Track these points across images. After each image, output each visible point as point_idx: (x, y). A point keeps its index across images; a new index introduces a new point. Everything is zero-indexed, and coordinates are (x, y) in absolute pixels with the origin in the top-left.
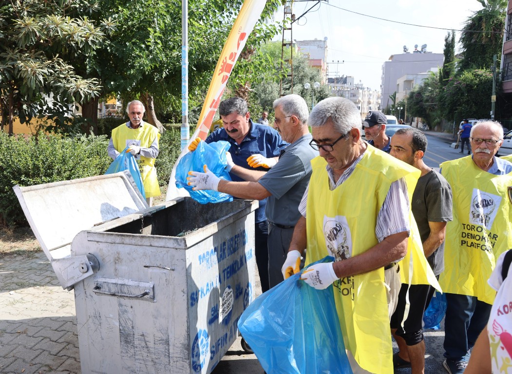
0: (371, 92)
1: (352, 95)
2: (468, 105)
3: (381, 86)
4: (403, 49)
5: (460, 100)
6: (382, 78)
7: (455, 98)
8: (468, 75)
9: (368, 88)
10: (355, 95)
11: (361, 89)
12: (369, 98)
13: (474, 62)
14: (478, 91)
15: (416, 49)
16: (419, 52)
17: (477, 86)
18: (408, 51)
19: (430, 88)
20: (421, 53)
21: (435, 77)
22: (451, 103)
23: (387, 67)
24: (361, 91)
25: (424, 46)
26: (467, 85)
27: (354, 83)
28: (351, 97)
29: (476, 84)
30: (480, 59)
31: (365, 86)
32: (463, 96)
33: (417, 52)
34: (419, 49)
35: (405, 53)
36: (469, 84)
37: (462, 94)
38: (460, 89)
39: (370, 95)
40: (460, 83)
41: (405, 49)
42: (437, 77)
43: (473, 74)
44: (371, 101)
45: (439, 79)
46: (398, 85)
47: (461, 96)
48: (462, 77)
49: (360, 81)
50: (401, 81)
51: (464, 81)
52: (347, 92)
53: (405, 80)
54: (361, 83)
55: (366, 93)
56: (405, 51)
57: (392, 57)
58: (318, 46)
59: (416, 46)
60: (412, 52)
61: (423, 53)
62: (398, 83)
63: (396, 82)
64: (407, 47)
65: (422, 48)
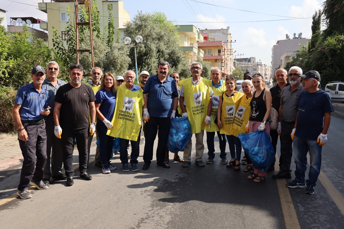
0: (267, 67)
1: (254, 70)
2: (333, 69)
3: (271, 63)
4: (286, 37)
5: (325, 63)
6: (272, 57)
7: (319, 62)
8: (331, 40)
9: (264, 65)
10: (256, 70)
11: (260, 65)
12: (266, 71)
13: (337, 30)
14: (342, 55)
15: (295, 37)
16: (297, 38)
17: (341, 50)
18: (289, 38)
19: (301, 59)
20: (299, 38)
21: (304, 49)
22: (316, 67)
23: (275, 48)
24: (259, 67)
25: (300, 34)
26: (331, 50)
27: (256, 62)
28: (253, 70)
29: (339, 49)
30: (341, 27)
31: (263, 63)
32: (328, 60)
33: (295, 38)
34: (297, 36)
35: (287, 39)
36: (332, 49)
37: (327, 58)
38: (324, 54)
39: (266, 69)
40: (324, 48)
41: (287, 36)
42: (306, 49)
43: (336, 40)
44: (267, 73)
45: (308, 50)
46: (282, 60)
47: (326, 60)
48: (326, 43)
49: (260, 60)
50: (283, 58)
51: (328, 46)
52: (251, 68)
53: (285, 56)
54: (260, 62)
55: (263, 68)
56: (287, 38)
57: (278, 42)
58: (223, 33)
59: (295, 34)
60: (292, 39)
61: (299, 39)
62: (281, 59)
63: (280, 58)
64: (288, 35)
65: (299, 36)
